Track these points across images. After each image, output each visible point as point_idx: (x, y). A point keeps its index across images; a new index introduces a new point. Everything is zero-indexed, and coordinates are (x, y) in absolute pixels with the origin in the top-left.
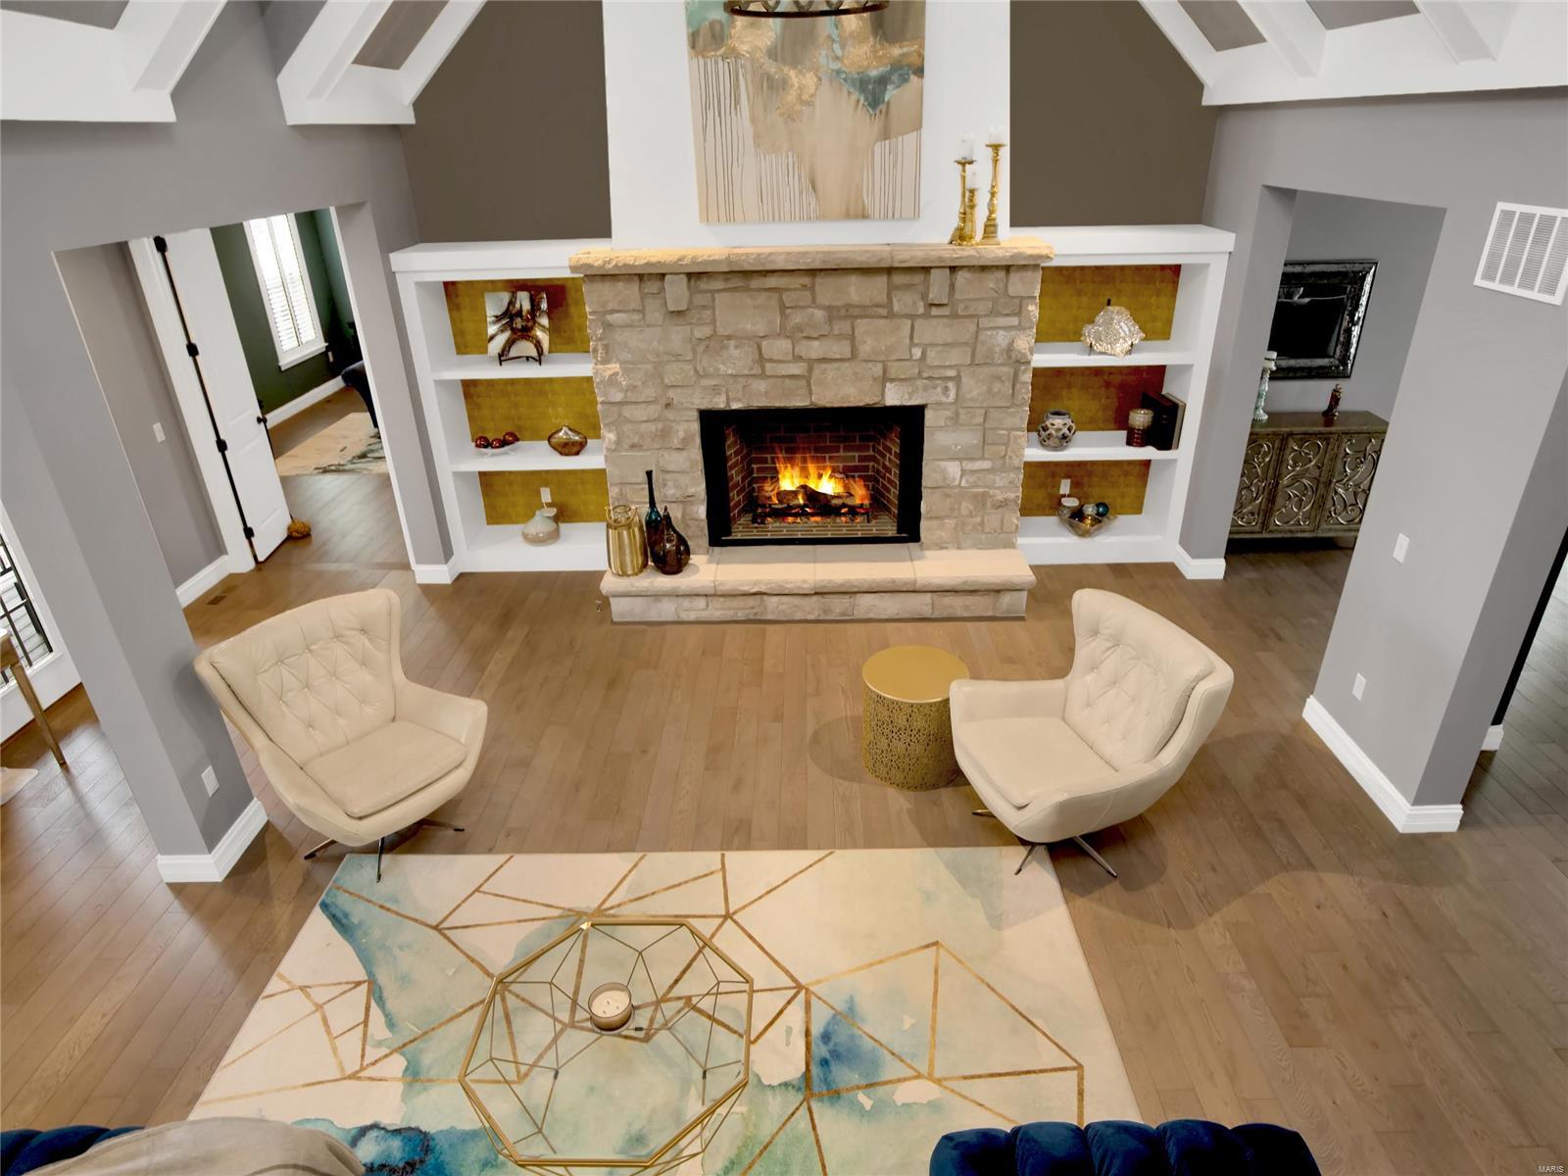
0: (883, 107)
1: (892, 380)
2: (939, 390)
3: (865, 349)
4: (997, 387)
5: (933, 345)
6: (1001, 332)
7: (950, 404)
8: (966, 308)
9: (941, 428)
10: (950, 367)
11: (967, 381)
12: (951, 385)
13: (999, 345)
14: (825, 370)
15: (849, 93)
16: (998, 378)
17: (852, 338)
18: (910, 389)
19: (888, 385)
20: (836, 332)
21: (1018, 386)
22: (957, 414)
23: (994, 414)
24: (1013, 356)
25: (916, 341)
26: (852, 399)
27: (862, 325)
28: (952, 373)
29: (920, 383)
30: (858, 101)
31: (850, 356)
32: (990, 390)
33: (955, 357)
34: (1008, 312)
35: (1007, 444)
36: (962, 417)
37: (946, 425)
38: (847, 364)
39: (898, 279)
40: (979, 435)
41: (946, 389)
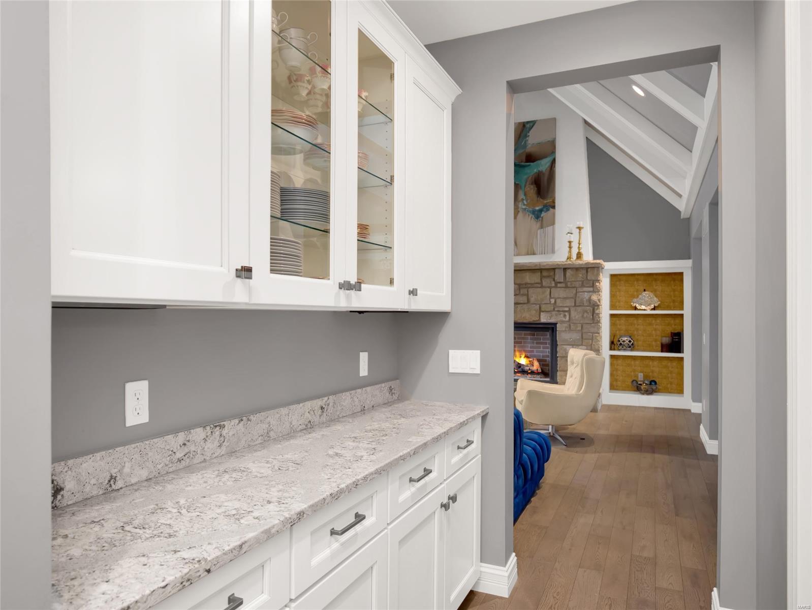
0: (541, 219)
1: (543, 312)
2: (562, 315)
3: (532, 300)
4: (585, 315)
5: (558, 298)
6: (586, 293)
7: (567, 321)
8: (571, 284)
9: (563, 331)
10: (566, 307)
11: (573, 313)
12: (567, 314)
13: (585, 298)
14: (517, 307)
15: (529, 215)
16: (586, 311)
17: (528, 295)
18: (550, 315)
19: (542, 313)
20: (522, 293)
21: (595, 315)
22: (570, 326)
23: (585, 326)
24: (592, 303)
25: (552, 296)
26: (527, 318)
27: (531, 291)
28: (567, 309)
29: (554, 313)
30: (532, 217)
31: (526, 302)
32: (583, 316)
33: (569, 303)
34: (587, 285)
35: (592, 339)
36: (572, 327)
37: (566, 330)
38: (525, 305)
39: (545, 274)
40: (580, 335)
41: (565, 316)
